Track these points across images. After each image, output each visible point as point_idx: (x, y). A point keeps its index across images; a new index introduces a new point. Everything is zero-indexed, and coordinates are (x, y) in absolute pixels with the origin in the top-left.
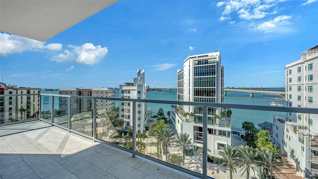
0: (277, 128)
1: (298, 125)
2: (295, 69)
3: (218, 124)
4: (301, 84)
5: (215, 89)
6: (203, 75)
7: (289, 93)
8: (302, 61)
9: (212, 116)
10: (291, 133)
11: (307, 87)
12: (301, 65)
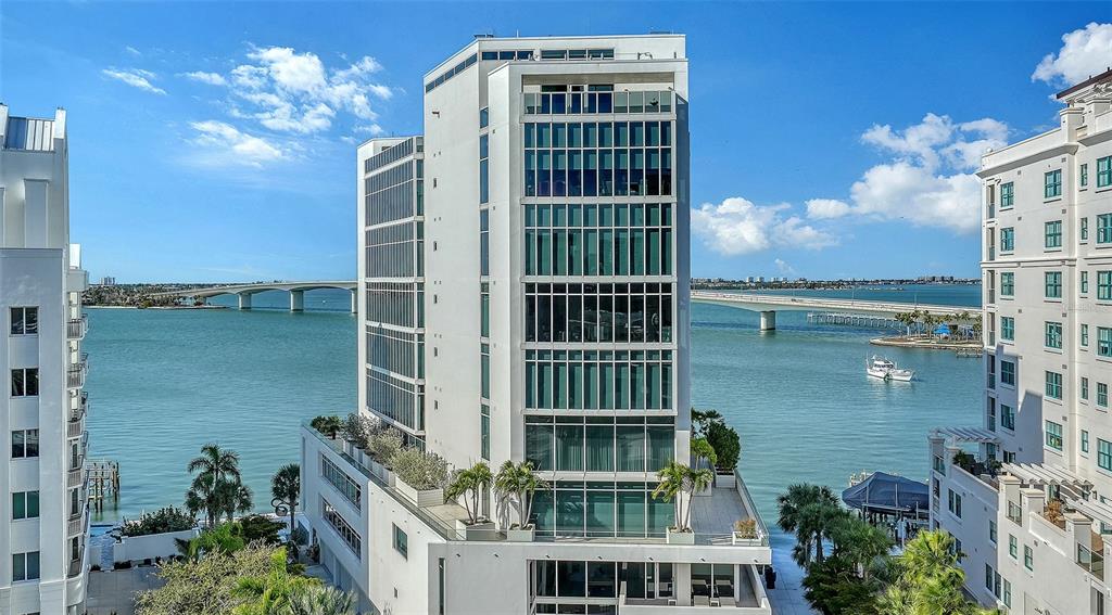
0: (955, 504)
1: (1049, 480)
2: (1029, 183)
3: (688, 526)
4: (1063, 261)
5: (667, 287)
6: (590, 192)
7: (1002, 307)
8: (1066, 142)
9: (653, 477)
10: (1035, 528)
11: (1092, 279)
12: (1064, 160)
